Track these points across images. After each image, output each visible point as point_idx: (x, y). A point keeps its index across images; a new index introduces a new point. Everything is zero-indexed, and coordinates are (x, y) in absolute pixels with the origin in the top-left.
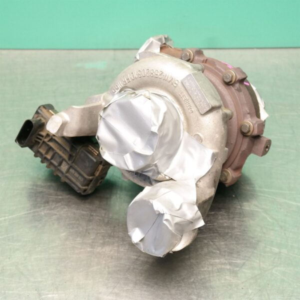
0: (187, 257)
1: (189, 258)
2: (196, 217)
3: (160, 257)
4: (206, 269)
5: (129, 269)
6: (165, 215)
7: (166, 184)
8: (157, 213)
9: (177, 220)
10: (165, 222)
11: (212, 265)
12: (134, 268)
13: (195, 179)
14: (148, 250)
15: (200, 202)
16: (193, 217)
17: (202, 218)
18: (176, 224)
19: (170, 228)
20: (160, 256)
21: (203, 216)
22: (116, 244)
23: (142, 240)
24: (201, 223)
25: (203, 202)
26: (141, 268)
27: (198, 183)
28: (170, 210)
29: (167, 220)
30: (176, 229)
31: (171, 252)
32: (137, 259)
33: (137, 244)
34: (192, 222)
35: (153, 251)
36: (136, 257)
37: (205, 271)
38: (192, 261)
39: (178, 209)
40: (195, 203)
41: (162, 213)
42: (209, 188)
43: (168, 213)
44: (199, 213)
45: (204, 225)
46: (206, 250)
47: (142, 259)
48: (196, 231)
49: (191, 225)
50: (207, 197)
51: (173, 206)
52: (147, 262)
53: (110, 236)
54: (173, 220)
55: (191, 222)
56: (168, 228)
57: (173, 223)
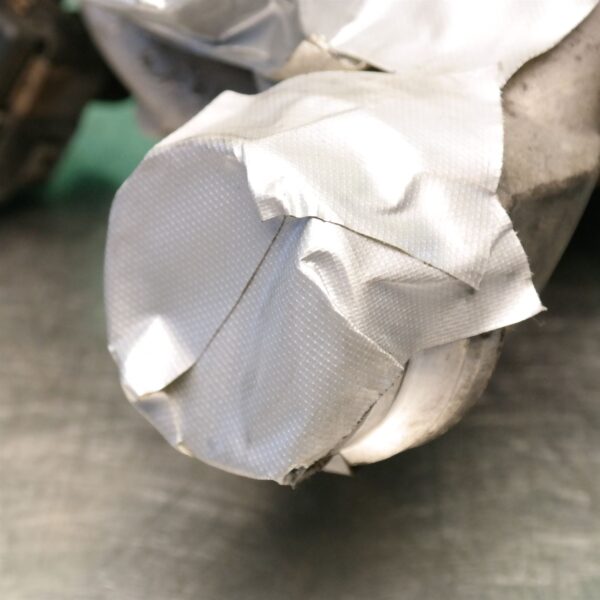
0: (425, 511)
1: (436, 521)
2: (496, 263)
3: (272, 483)
4: (519, 578)
5: (118, 552)
6: (314, 224)
7: (334, 82)
8: (267, 214)
9: (385, 264)
10: (307, 269)
11: (553, 561)
12: (147, 551)
13: (500, 66)
14: (211, 444)
15: (522, 187)
16: (481, 261)
17: (528, 273)
18: (378, 285)
19: (339, 307)
20: (270, 476)
21: (533, 268)
22: (74, 430)
23: (176, 386)
24: (523, 303)
25: (537, 190)
26: (181, 552)
27: (516, 95)
28: (344, 201)
29: (321, 258)
30: (375, 319)
31: (336, 467)
32: (166, 509)
33: (148, 405)
34: (471, 291)
35: (237, 445)
36: (161, 498)
37: (517, 589)
38: (449, 532)
39: (394, 202)
40: (494, 186)
41: (299, 214)
42: (571, 128)
43: (329, 214)
44: (514, 244)
45: (540, 315)
46: (519, 485)
47: (192, 506)
48: (488, 350)
49: (462, 305)
50: (562, 172)
51: (364, 186)
52: (216, 526)
53: (52, 392)
54: (360, 260)
55: (466, 290)
56: (324, 304)
57: (357, 279)
